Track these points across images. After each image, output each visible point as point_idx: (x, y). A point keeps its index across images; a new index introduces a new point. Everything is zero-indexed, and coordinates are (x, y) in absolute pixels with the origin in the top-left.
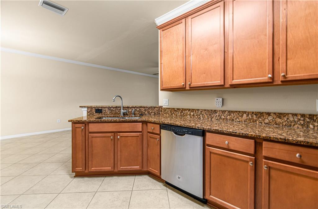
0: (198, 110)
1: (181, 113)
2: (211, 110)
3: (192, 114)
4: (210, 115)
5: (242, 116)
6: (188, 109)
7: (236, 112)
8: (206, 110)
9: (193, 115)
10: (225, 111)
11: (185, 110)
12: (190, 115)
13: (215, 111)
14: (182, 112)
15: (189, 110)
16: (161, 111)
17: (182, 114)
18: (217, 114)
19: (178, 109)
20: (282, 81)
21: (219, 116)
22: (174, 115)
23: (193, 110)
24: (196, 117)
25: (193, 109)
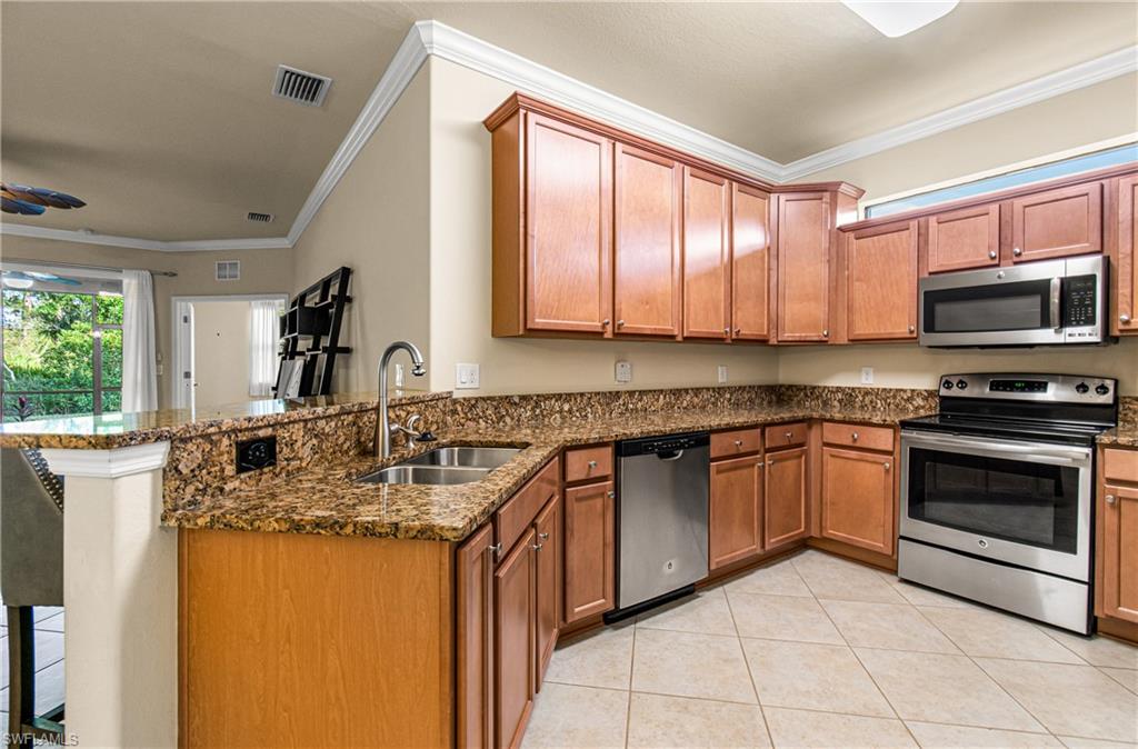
0: (582, 395)
1: (533, 409)
2: (610, 393)
3: (566, 407)
4: (608, 404)
5: (657, 400)
6: (554, 395)
7: (650, 391)
8: (599, 393)
9: (570, 411)
10: (635, 392)
11: (547, 397)
12: (561, 411)
13: (617, 395)
14: (537, 405)
15: (559, 397)
16: (454, 412)
17: (538, 411)
18: (621, 402)
19: (523, 398)
20: (733, 340)
21: (624, 405)
22: (508, 419)
23: (568, 397)
24: (578, 414)
25: (569, 395)
